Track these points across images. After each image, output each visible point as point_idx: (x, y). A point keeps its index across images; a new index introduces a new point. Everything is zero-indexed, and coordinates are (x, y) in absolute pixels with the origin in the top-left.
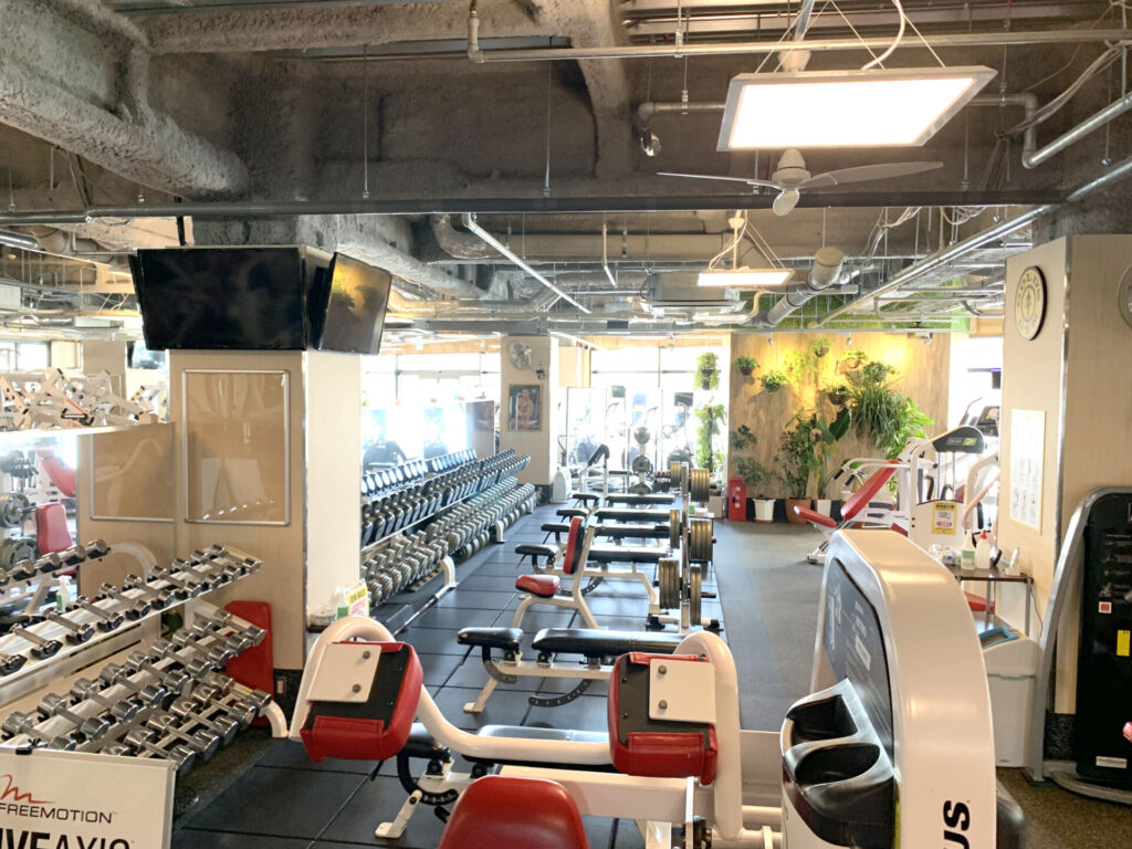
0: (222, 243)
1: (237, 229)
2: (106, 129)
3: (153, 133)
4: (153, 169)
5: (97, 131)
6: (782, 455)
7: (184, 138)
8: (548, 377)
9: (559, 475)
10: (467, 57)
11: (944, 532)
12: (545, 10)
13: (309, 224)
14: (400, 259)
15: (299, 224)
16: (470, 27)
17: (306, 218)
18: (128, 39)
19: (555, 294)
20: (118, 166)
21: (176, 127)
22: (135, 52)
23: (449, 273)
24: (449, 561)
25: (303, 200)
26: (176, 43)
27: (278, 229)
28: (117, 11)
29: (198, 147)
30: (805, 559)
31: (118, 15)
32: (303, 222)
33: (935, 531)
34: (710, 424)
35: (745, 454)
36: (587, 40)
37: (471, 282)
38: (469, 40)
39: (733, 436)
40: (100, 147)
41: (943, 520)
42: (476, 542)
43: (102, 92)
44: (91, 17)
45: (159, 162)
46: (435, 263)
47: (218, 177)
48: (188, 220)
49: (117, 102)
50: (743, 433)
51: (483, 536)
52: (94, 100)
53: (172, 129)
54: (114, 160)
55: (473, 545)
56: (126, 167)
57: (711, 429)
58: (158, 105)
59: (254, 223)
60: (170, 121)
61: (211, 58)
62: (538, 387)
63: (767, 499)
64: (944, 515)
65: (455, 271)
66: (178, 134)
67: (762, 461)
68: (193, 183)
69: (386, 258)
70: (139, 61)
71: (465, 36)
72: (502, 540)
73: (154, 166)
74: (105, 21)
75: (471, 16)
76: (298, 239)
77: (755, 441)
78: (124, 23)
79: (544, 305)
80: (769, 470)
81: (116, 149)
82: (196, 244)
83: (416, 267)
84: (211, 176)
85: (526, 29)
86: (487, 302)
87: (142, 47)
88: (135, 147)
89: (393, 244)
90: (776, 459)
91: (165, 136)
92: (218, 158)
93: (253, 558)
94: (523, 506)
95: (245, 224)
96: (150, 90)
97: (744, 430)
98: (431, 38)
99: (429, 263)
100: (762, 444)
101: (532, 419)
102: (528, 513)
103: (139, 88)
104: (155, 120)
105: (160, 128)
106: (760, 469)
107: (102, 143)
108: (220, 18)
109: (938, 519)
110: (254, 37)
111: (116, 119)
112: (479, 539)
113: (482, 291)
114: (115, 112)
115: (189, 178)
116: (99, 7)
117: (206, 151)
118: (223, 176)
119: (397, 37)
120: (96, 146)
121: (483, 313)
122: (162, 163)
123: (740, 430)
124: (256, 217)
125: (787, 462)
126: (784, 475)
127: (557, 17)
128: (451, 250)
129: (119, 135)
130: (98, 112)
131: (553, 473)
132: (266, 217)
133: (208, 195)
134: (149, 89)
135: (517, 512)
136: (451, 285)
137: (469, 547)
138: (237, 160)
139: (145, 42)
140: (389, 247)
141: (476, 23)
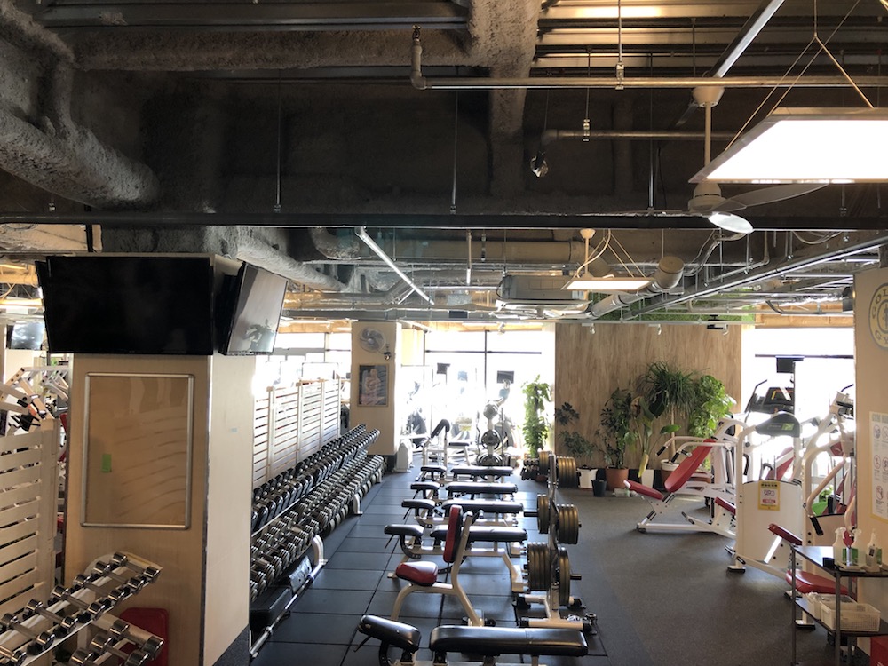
0: (131, 251)
1: (146, 237)
2: (29, 142)
3: (74, 146)
4: (70, 180)
5: (20, 144)
6: (602, 429)
7: (102, 150)
8: (394, 358)
9: (402, 446)
10: (410, 84)
11: (769, 508)
12: (480, 41)
13: (215, 233)
14: (281, 260)
15: (208, 232)
16: (413, 56)
17: (213, 228)
18: (54, 54)
19: (409, 288)
20: (35, 177)
21: (95, 141)
22: (62, 68)
23: (318, 270)
24: (317, 540)
25: (211, 211)
26: (104, 60)
27: (187, 238)
28: (47, 27)
29: (116, 159)
30: (635, 528)
31: (48, 31)
32: (211, 232)
33: (761, 507)
34: (536, 400)
35: (570, 429)
36: (510, 70)
37: (335, 277)
38: (412, 68)
39: (558, 413)
40: (20, 159)
41: (768, 497)
42: (338, 516)
43: (25, 105)
44: (22, 32)
45: (77, 175)
46: (310, 262)
47: (132, 188)
48: (97, 229)
49: (40, 114)
50: (567, 410)
51: (343, 510)
52: (17, 112)
53: (93, 143)
54: (33, 171)
55: (335, 520)
56: (44, 178)
57: (537, 405)
58: (79, 119)
59: (163, 232)
60: (90, 135)
61: (130, 77)
62: (385, 366)
63: (590, 469)
64: (768, 493)
65: (322, 268)
66: (98, 147)
67: (584, 434)
68: (108, 194)
69: (270, 259)
70: (64, 76)
71: (410, 64)
72: (359, 513)
73: (73, 178)
74: (35, 36)
75: (415, 44)
76: (205, 248)
77: (577, 416)
78: (53, 38)
79: (398, 298)
80: (591, 443)
81: (36, 161)
82: (103, 251)
83: (294, 266)
84: (126, 186)
85: (454, 59)
86: (347, 294)
87: (68, 63)
88: (56, 160)
89: (275, 247)
90: (597, 433)
91: (86, 149)
92: (133, 171)
93: (154, 566)
94: (374, 477)
95: (154, 232)
96: (72, 105)
97: (567, 407)
98: (359, 64)
99: (304, 263)
100: (584, 419)
101: (379, 395)
102: (377, 483)
103: (62, 102)
104: (76, 133)
105: (81, 142)
106: (583, 441)
107: (23, 155)
108: (150, 38)
109: (763, 497)
110: (183, 57)
111: (39, 133)
112: (341, 513)
113: (343, 285)
114: (38, 125)
115: (106, 189)
116: (30, 23)
117: (123, 164)
118: (137, 188)
119: (325, 62)
120: (16, 158)
121: (345, 305)
122: (81, 175)
123: (563, 407)
124: (167, 226)
125: (605, 435)
126: (604, 448)
127: (489, 48)
128: (326, 251)
129: (42, 148)
130: (21, 124)
131: (397, 445)
132: (177, 227)
133: (120, 204)
134: (72, 103)
135: (369, 482)
136: (320, 280)
137: (332, 522)
138: (151, 172)
139: (72, 57)
140: (273, 249)
141: (419, 51)
